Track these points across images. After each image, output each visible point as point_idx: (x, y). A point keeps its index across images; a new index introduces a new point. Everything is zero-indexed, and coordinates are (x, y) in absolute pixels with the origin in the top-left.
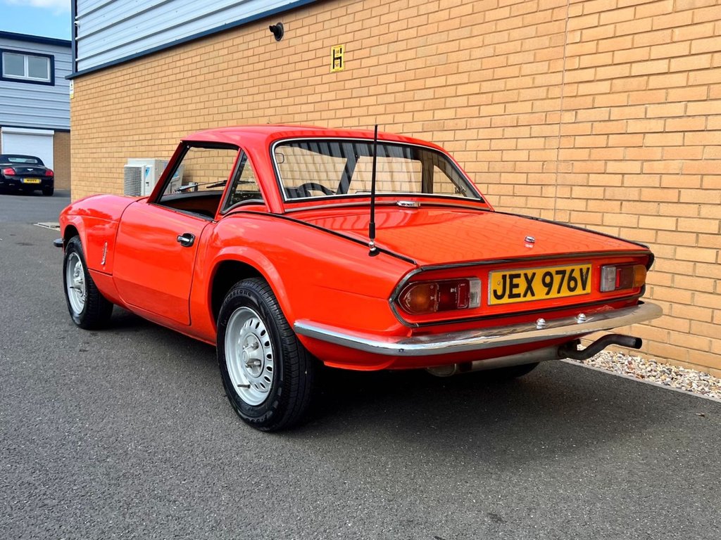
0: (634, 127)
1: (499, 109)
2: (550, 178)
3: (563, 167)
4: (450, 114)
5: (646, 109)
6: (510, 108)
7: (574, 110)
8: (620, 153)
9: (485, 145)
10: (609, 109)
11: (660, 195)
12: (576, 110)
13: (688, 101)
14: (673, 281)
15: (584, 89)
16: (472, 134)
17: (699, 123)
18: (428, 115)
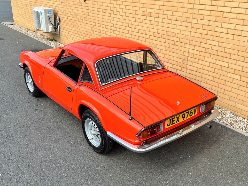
0: (217, 29)
1: (170, 13)
2: (187, 42)
3: (192, 39)
4: (153, 11)
5: (222, 24)
6: (175, 13)
7: (197, 19)
8: (211, 38)
9: (165, 25)
10: (209, 21)
11: (224, 54)
12: (198, 19)
13: (236, 24)
14: (226, 83)
15: (201, 12)
16: (161, 20)
17: (239, 33)
18: (145, 10)
